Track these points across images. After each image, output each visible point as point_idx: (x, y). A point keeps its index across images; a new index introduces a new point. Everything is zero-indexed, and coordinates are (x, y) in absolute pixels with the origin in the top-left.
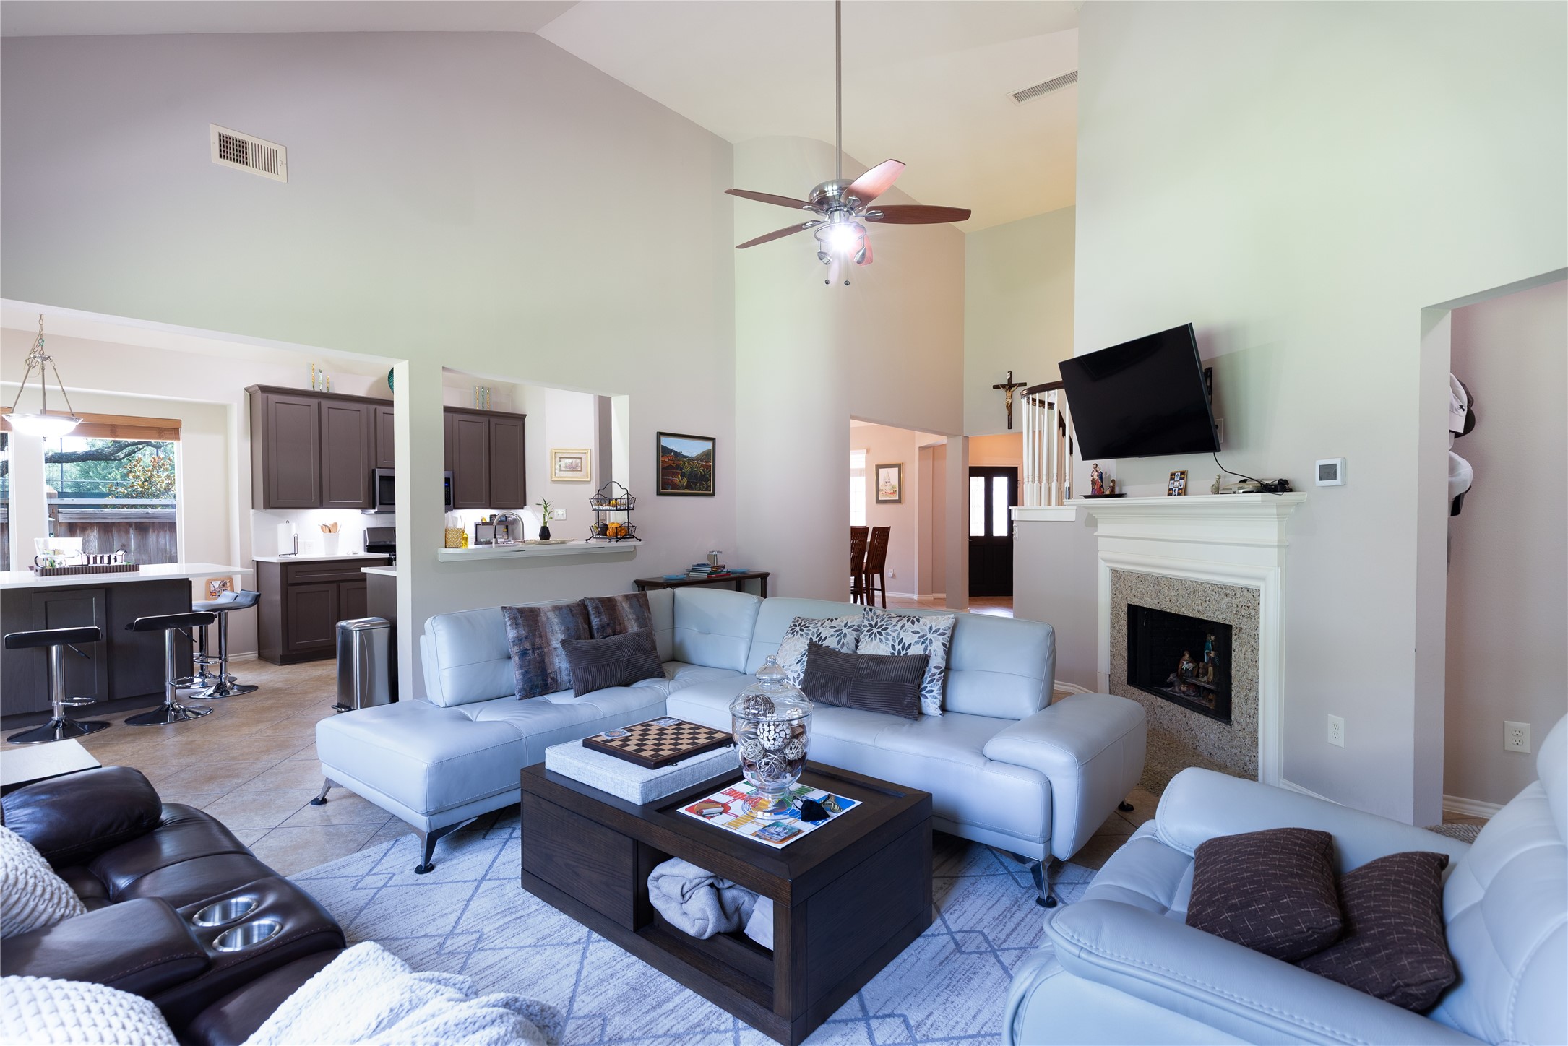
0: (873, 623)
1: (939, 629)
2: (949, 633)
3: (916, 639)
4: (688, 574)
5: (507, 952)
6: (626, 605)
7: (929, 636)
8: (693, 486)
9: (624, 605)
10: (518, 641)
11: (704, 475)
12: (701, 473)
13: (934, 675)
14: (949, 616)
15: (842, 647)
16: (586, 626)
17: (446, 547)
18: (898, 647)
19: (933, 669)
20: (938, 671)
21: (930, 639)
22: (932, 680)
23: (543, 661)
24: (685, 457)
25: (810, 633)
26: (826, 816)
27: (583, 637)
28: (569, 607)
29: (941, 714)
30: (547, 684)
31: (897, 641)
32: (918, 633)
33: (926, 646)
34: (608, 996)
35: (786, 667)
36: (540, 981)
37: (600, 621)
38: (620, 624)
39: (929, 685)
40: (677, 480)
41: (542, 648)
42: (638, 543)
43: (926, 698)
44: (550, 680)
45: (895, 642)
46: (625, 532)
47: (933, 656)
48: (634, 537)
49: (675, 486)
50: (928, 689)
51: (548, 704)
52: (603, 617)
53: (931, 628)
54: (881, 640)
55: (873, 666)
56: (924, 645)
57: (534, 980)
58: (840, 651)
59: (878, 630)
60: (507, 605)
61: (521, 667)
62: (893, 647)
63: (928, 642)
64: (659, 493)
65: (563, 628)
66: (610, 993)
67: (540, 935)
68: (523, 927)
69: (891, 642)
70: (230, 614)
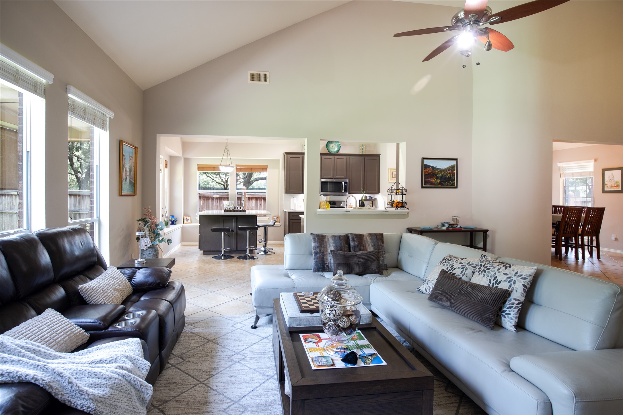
0: (483, 264)
1: (522, 275)
2: (530, 279)
3: (505, 279)
4: (437, 227)
5: (246, 367)
6: (368, 239)
7: (514, 278)
8: (444, 183)
9: (368, 238)
10: (315, 248)
11: (451, 178)
12: (449, 176)
13: (513, 304)
14: (533, 267)
15: (463, 275)
16: (347, 246)
17: (320, 209)
18: (493, 282)
19: (512, 299)
20: (517, 302)
21: (515, 280)
22: (511, 307)
23: (323, 258)
24: (439, 169)
25: (449, 264)
26: (355, 363)
27: (344, 250)
28: (340, 237)
29: (515, 331)
30: (324, 268)
31: (493, 278)
32: (507, 275)
33: (511, 285)
34: (256, 402)
35: (430, 281)
36: (243, 384)
37: (354, 244)
38: (363, 246)
39: (508, 310)
40: (433, 180)
41: (324, 252)
42: (407, 210)
43: (505, 317)
44: (325, 266)
45: (491, 278)
46: (402, 205)
47: (514, 291)
48: (406, 208)
49: (432, 183)
50: (507, 312)
51: (323, 276)
52: (355, 242)
53: (517, 273)
54: (484, 275)
55: (470, 290)
56: (509, 284)
57: (242, 382)
58: (461, 278)
59: (483, 268)
60: (313, 233)
61: (315, 259)
62: (490, 281)
63: (512, 282)
64: (422, 187)
65: (334, 245)
66: (258, 401)
67: (260, 367)
68: (258, 361)
69: (489, 278)
70: (268, 228)
